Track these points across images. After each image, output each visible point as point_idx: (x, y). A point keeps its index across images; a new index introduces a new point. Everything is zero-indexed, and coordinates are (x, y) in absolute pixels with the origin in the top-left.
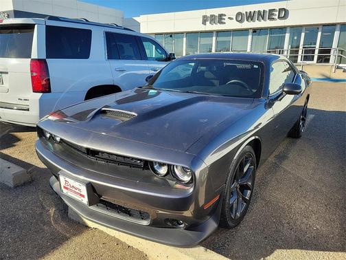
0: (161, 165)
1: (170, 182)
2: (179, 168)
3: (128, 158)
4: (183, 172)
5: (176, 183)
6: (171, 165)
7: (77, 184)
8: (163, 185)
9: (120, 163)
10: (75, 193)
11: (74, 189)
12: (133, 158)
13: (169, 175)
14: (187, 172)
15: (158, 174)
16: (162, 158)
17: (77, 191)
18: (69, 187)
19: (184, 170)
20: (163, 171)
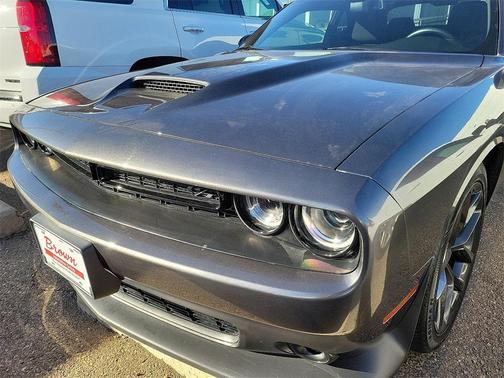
0: (267, 204)
1: (290, 250)
2: (316, 214)
3: (185, 185)
4: (325, 226)
5: (308, 255)
6: (292, 206)
7: (66, 247)
8: (273, 257)
9: (166, 199)
10: (67, 265)
11: (62, 258)
12: (194, 188)
13: (286, 233)
14: (338, 225)
15: (258, 228)
16: (269, 187)
17: (69, 262)
18: (53, 251)
19: (329, 220)
20: (272, 220)
